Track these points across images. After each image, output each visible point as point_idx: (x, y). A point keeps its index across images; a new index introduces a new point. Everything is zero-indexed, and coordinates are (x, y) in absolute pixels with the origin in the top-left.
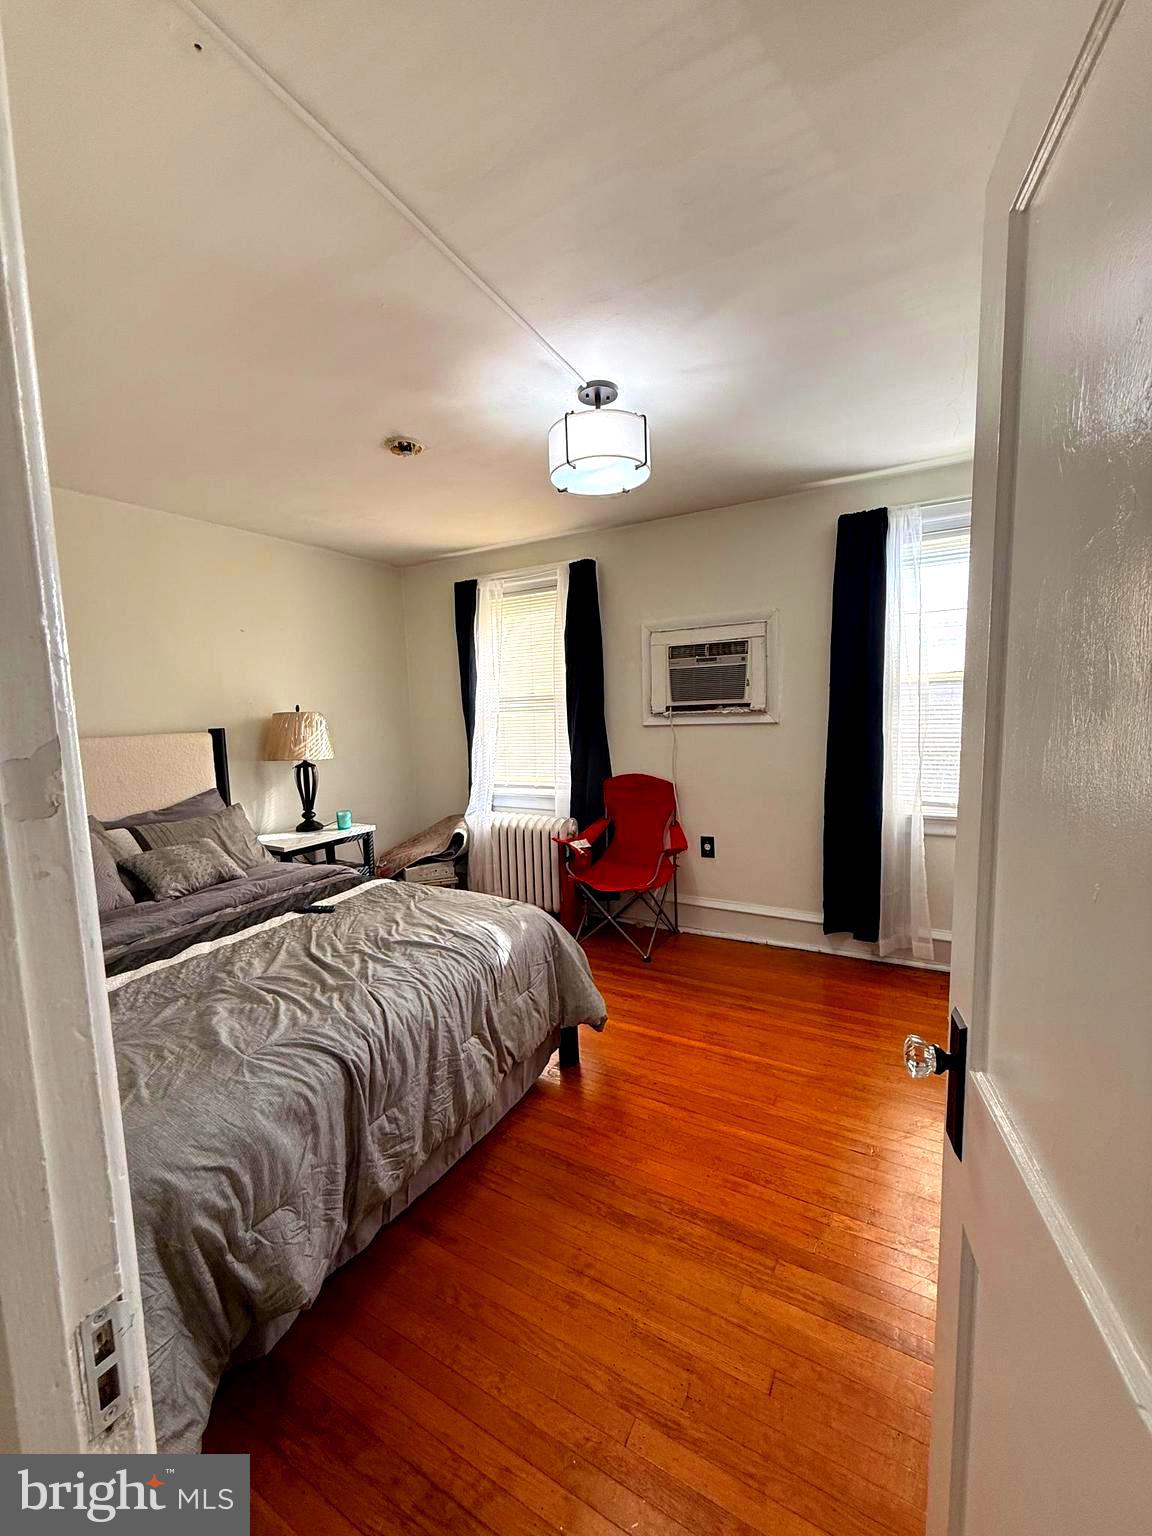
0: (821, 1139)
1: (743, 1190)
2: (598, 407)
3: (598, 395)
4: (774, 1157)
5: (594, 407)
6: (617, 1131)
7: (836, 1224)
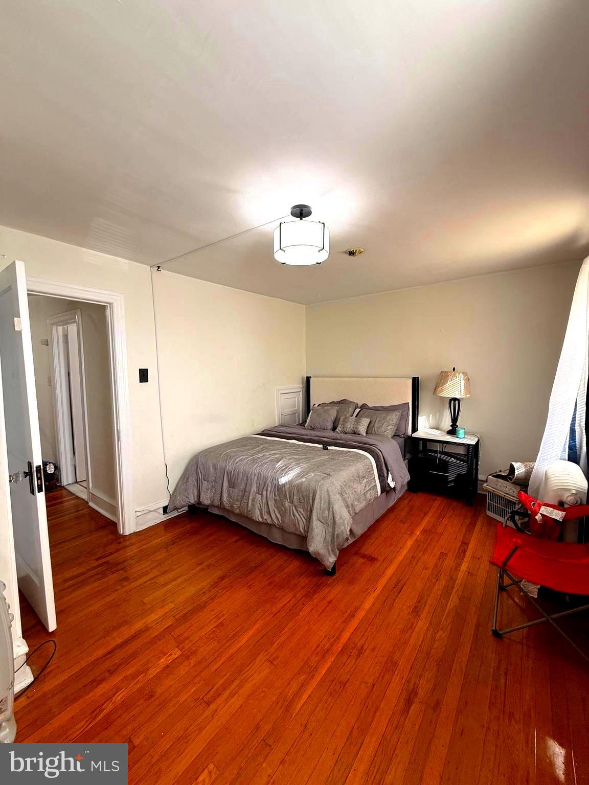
0: (228, 675)
1: (215, 620)
2: (301, 219)
3: (301, 212)
4: (227, 641)
5: (299, 219)
6: (271, 583)
7: (176, 651)
